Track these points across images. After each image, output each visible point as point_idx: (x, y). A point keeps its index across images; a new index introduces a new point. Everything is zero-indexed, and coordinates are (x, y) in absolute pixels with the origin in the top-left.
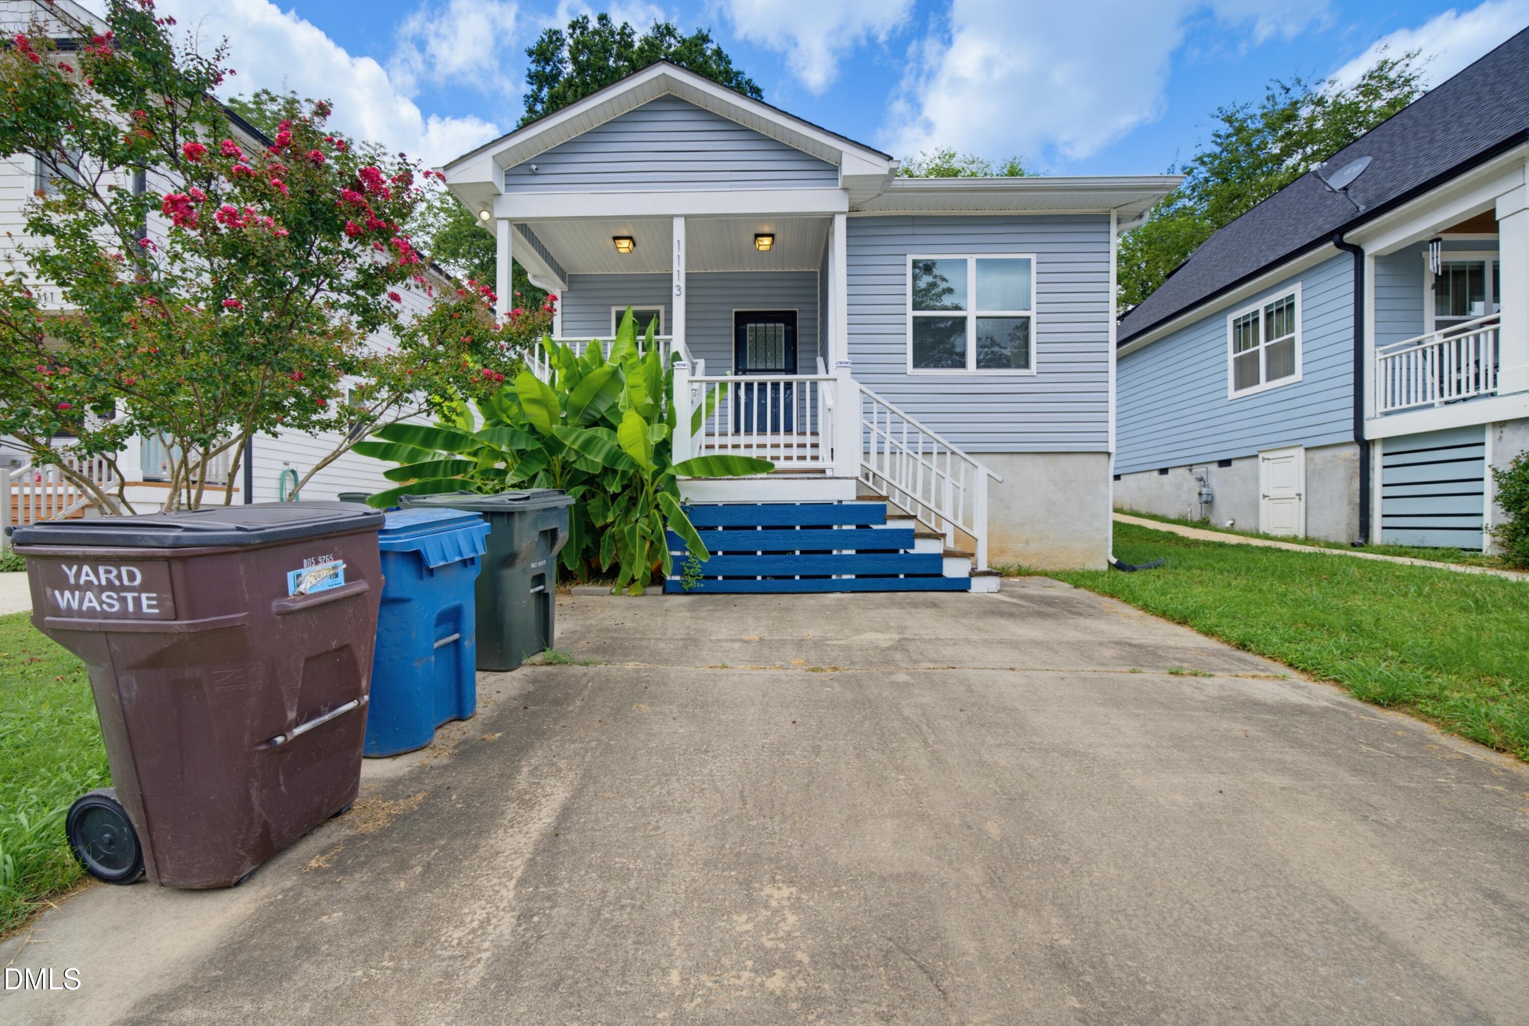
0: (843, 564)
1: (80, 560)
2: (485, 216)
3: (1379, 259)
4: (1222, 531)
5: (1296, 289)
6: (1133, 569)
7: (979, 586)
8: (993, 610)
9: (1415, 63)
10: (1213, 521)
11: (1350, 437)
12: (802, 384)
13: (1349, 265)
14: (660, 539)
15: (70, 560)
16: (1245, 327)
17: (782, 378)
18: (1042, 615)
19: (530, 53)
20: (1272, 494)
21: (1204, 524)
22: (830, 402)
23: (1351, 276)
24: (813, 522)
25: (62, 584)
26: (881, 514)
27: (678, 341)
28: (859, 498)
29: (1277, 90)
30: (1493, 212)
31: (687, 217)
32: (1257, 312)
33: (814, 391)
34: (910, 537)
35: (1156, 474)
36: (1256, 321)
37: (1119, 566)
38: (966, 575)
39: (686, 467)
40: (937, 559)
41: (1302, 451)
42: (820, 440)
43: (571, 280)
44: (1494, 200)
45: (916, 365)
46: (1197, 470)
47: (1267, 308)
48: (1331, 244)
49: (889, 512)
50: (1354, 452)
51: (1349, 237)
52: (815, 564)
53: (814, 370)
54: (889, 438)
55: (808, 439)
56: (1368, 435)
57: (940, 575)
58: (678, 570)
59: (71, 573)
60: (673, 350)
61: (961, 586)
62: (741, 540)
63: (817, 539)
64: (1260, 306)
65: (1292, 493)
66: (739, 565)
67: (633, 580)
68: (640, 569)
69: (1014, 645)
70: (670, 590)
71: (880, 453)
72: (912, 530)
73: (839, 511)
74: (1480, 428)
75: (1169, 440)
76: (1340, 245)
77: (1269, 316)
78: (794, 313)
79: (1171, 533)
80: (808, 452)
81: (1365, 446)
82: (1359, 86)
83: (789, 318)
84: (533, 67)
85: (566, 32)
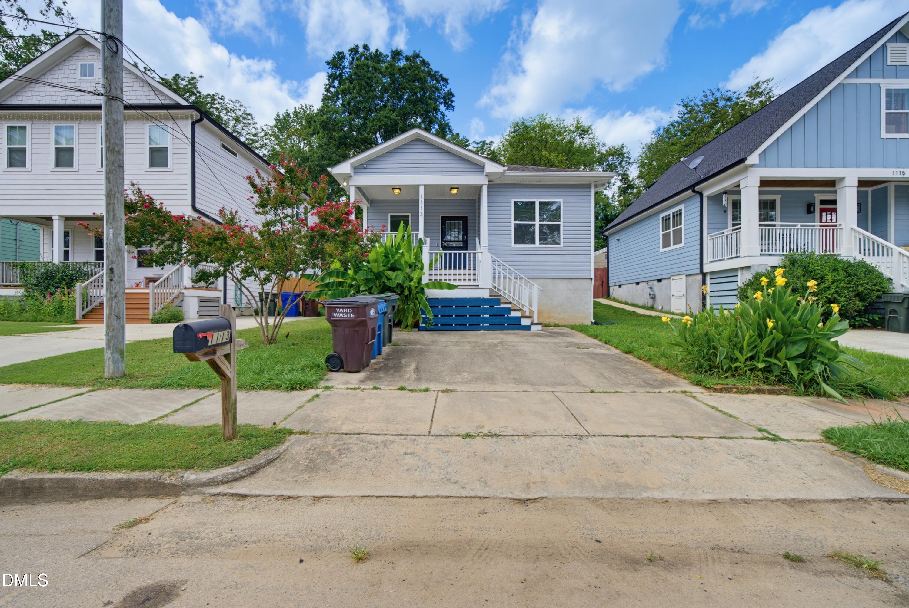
0: (485, 320)
1: (340, 308)
2: (345, 184)
3: (709, 198)
4: (657, 311)
5: (682, 207)
6: (601, 324)
7: (534, 328)
8: (537, 335)
9: (771, 84)
10: (656, 307)
11: (698, 271)
12: (470, 254)
13: (698, 199)
14: (418, 310)
15: (338, 308)
16: (666, 220)
17: (462, 252)
18: (551, 336)
19: (328, 63)
20: (675, 294)
21: (652, 308)
22: (480, 258)
23: (698, 204)
24: (474, 305)
25: (336, 312)
26: (498, 302)
27: (421, 234)
28: (490, 296)
29: (708, 93)
30: (738, 186)
31: (424, 185)
32: (669, 215)
33: (474, 257)
34: (509, 310)
35: (635, 285)
36: (669, 218)
37: (596, 323)
38: (529, 324)
39: (427, 285)
40: (519, 319)
41: (684, 277)
42: (476, 272)
43: (372, 202)
44: (739, 181)
45: (515, 243)
46: (650, 283)
47: (673, 213)
48: (690, 191)
49: (501, 301)
50: (700, 277)
51: (697, 188)
52: (474, 320)
53: (475, 249)
54: (502, 271)
55: (472, 272)
56: (705, 271)
57: (520, 324)
58: (425, 322)
59: (338, 310)
60: (419, 237)
61: (528, 328)
62: (447, 311)
63: (475, 311)
64: (671, 212)
65: (681, 294)
66: (447, 320)
67: (407, 326)
68: (410, 321)
69: (536, 343)
70: (420, 329)
71: (499, 278)
72: (509, 308)
73: (484, 301)
74: (736, 270)
75: (640, 269)
76: (694, 191)
77: (674, 217)
78: (466, 217)
79: (634, 312)
80: (472, 277)
81: (704, 275)
82: (747, 92)
83: (464, 219)
84: (330, 71)
85: (347, 53)
